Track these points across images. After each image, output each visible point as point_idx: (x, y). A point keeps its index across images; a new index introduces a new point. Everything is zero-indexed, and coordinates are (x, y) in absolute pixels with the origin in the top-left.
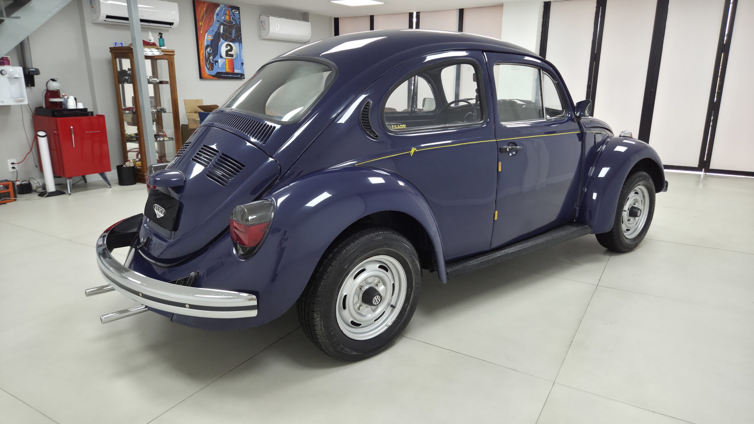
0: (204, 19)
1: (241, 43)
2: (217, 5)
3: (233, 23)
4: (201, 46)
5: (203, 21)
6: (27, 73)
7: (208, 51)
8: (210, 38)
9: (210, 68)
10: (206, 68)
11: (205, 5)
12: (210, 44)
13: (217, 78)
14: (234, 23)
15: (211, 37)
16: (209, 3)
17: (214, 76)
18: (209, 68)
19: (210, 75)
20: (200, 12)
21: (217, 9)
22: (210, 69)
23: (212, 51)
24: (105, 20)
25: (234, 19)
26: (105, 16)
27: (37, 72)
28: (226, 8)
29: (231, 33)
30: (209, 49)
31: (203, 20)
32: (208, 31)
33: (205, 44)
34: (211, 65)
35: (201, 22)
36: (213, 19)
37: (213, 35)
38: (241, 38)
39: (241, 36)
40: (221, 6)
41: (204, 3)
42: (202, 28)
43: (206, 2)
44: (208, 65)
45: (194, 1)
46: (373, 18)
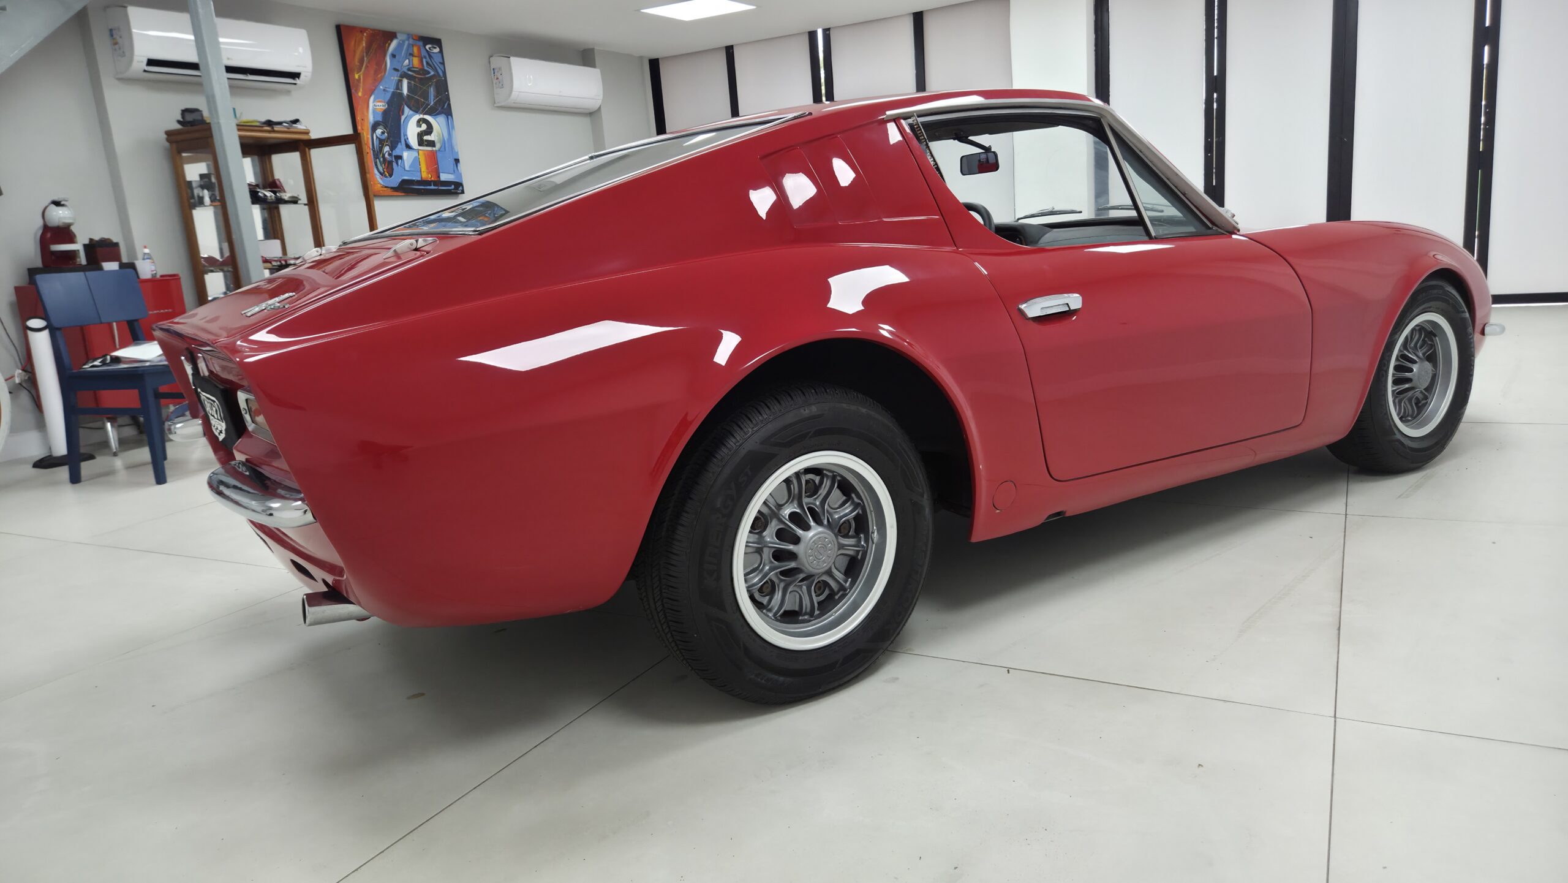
0: (364, 66)
1: (450, 117)
2: (392, 36)
3: (429, 73)
4: (362, 123)
5: (363, 69)
7: (378, 135)
8: (381, 106)
9: (384, 172)
10: (376, 171)
11: (363, 35)
12: (381, 120)
13: (403, 194)
14: (432, 73)
15: (381, 104)
16: (371, 32)
17: (394, 189)
18: (382, 171)
19: (386, 187)
20: (355, 52)
21: (389, 45)
22: (386, 173)
23: (386, 134)
24: (145, 71)
25: (431, 67)
26: (145, 62)
28: (411, 41)
29: (426, 96)
30: (379, 131)
31: (362, 66)
32: (376, 92)
33: (371, 119)
34: (386, 165)
35: (358, 73)
36: (383, 66)
37: (386, 101)
38: (449, 105)
39: (449, 101)
40: (401, 37)
41: (361, 32)
42: (361, 85)
43: (367, 29)
44: (381, 165)
45: (339, 28)
46: (733, 52)
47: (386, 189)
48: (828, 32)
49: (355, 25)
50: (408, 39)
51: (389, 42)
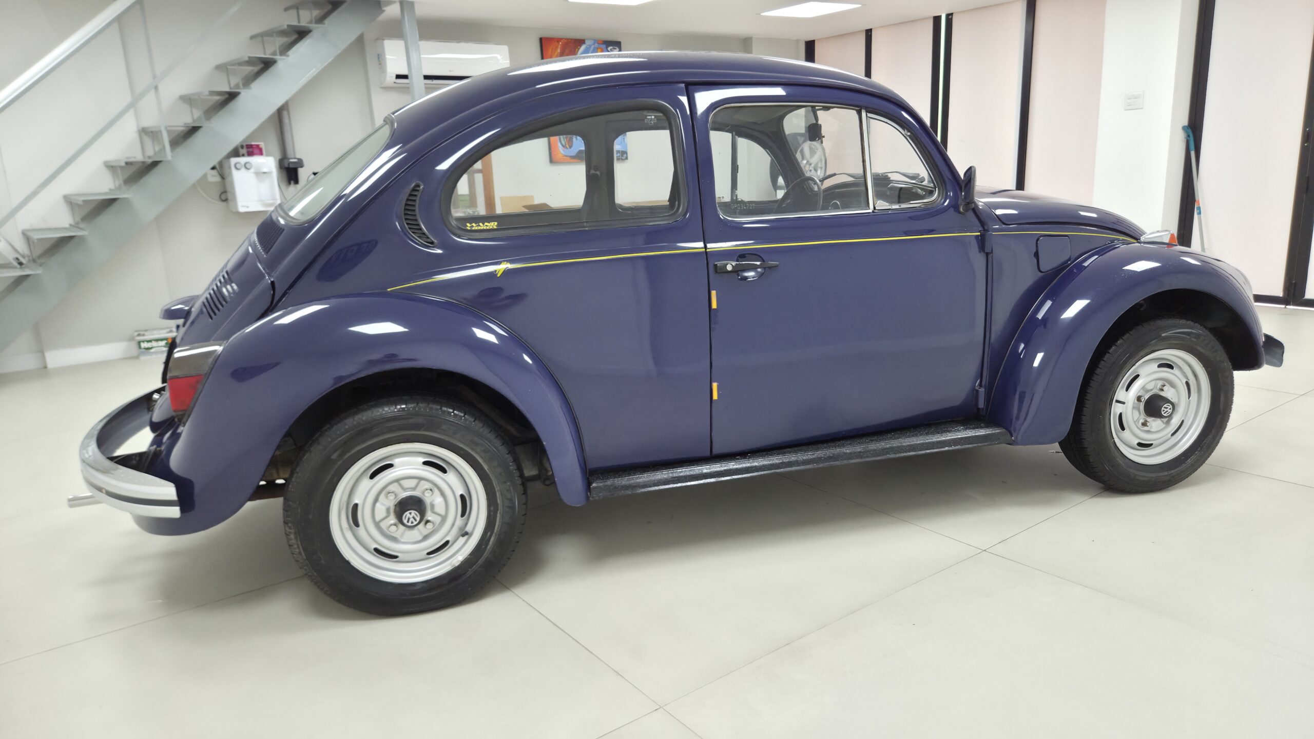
2: (581, 42)
6: (286, 165)
9: (566, 144)
10: (559, 145)
11: (559, 44)
13: (579, 161)
16: (565, 41)
17: (572, 157)
18: (564, 144)
19: (566, 156)
21: (579, 49)
22: (567, 146)
24: (395, 83)
26: (395, 77)
27: (300, 163)
28: (596, 45)
34: (568, 139)
40: (588, 42)
41: (557, 41)
43: (562, 39)
44: (564, 140)
45: (541, 39)
46: (871, 34)
47: (565, 157)
48: (950, 17)
49: (553, 37)
50: (595, 43)
51: (579, 47)
